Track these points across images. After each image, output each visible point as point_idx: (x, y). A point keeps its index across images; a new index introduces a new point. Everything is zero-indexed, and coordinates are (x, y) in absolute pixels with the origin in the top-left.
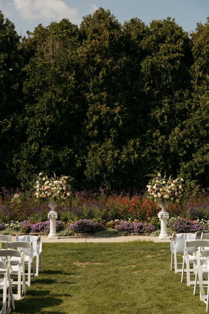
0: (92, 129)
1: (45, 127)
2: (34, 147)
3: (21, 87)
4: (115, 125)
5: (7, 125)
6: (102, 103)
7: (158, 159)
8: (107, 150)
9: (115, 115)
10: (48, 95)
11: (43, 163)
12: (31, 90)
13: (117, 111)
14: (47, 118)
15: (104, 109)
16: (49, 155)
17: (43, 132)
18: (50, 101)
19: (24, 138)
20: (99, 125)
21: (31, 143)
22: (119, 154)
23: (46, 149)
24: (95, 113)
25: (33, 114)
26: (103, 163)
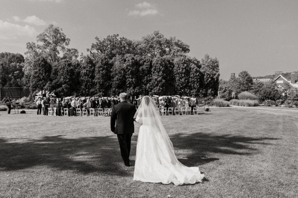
0: (128, 84)
1: (116, 84)
2: (114, 89)
3: (110, 74)
4: (133, 83)
5: (107, 84)
6: (130, 78)
7: (144, 91)
8: (131, 89)
9: (133, 81)
10: (117, 77)
11: (116, 93)
12: (113, 75)
13: (134, 80)
14: (117, 82)
15: (130, 80)
16: (117, 91)
17: (116, 85)
18: (117, 78)
19: (111, 87)
20: (129, 83)
21: (113, 88)
22: (134, 90)
23: (117, 90)
24: (128, 81)
25: (113, 81)
26: (130, 93)
